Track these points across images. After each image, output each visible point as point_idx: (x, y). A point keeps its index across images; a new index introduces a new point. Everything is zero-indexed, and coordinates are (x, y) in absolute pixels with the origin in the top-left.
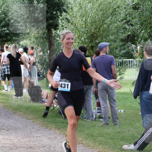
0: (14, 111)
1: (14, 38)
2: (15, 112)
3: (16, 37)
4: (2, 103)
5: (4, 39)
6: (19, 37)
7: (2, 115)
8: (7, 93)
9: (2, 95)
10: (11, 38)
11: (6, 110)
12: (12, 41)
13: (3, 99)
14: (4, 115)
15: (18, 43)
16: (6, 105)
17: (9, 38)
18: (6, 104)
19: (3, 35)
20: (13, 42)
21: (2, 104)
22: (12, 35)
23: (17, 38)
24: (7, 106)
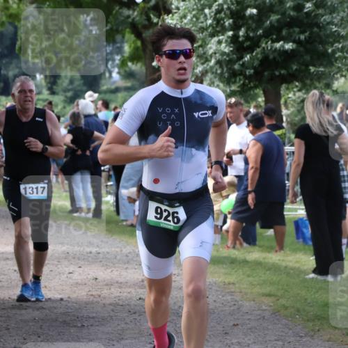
0: (311, 324)
1: (312, 69)
2: (313, 330)
3: (321, 65)
4: (269, 295)
5: (277, 73)
6: (331, 64)
7: (268, 338)
8: (284, 264)
9: (269, 269)
10: (303, 68)
11: (284, 321)
12: (307, 78)
13: (272, 284)
14: (278, 340)
15: (328, 86)
16: (284, 305)
17: (295, 67)
18: (283, 301)
19: (274, 58)
20: (308, 82)
21: (268, 301)
22: (308, 58)
23: (325, 67)
24: (286, 308)
